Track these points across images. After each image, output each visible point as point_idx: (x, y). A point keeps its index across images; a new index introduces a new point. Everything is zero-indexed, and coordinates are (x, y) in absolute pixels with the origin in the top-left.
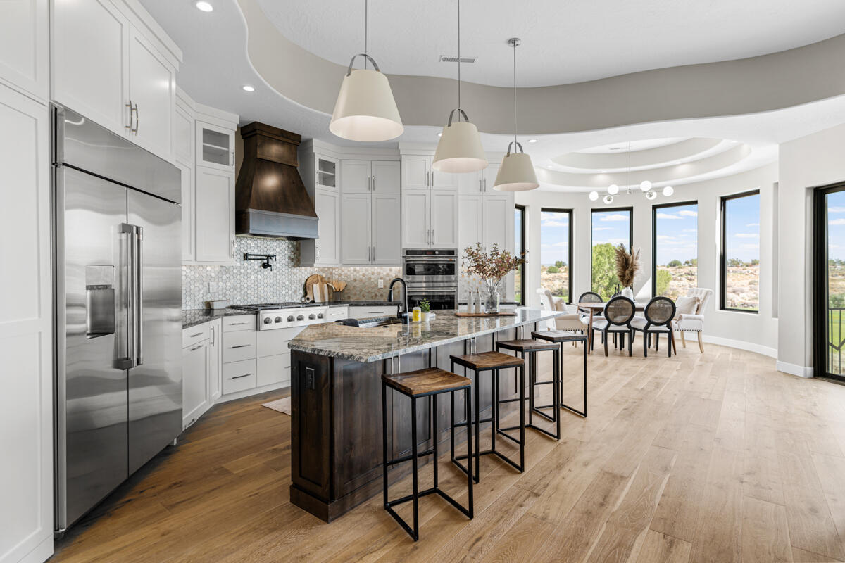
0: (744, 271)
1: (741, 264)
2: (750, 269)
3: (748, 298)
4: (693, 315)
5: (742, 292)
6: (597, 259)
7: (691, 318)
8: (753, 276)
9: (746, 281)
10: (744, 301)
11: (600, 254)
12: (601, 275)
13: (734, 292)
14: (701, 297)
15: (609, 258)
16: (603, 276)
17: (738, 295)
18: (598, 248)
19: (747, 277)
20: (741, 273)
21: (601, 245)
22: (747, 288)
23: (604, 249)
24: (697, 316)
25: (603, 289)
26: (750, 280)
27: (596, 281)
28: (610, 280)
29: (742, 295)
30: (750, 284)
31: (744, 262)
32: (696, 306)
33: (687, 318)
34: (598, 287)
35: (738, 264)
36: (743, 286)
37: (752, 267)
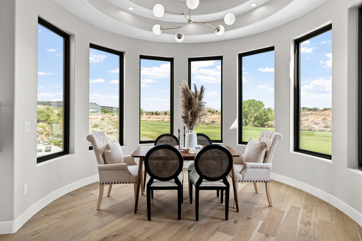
0: (320, 114)
1: (318, 110)
2: (323, 113)
3: (322, 127)
4: (261, 164)
5: (319, 124)
6: (248, 107)
7: (256, 167)
8: (324, 116)
9: (321, 118)
10: (320, 128)
11: (250, 105)
12: (250, 115)
13: (315, 124)
14: (269, 141)
15: (254, 107)
16: (251, 116)
17: (317, 125)
18: (248, 101)
19: (321, 116)
20: (319, 115)
21: (250, 100)
22: (321, 122)
23: (252, 102)
24: (265, 164)
25: (251, 122)
26: (323, 118)
27: (248, 118)
28: (255, 117)
29: (319, 125)
30: (323, 120)
31: (320, 109)
32: (263, 153)
33: (252, 167)
34: (249, 122)
35: (317, 110)
36: (319, 121)
37: (324, 112)
